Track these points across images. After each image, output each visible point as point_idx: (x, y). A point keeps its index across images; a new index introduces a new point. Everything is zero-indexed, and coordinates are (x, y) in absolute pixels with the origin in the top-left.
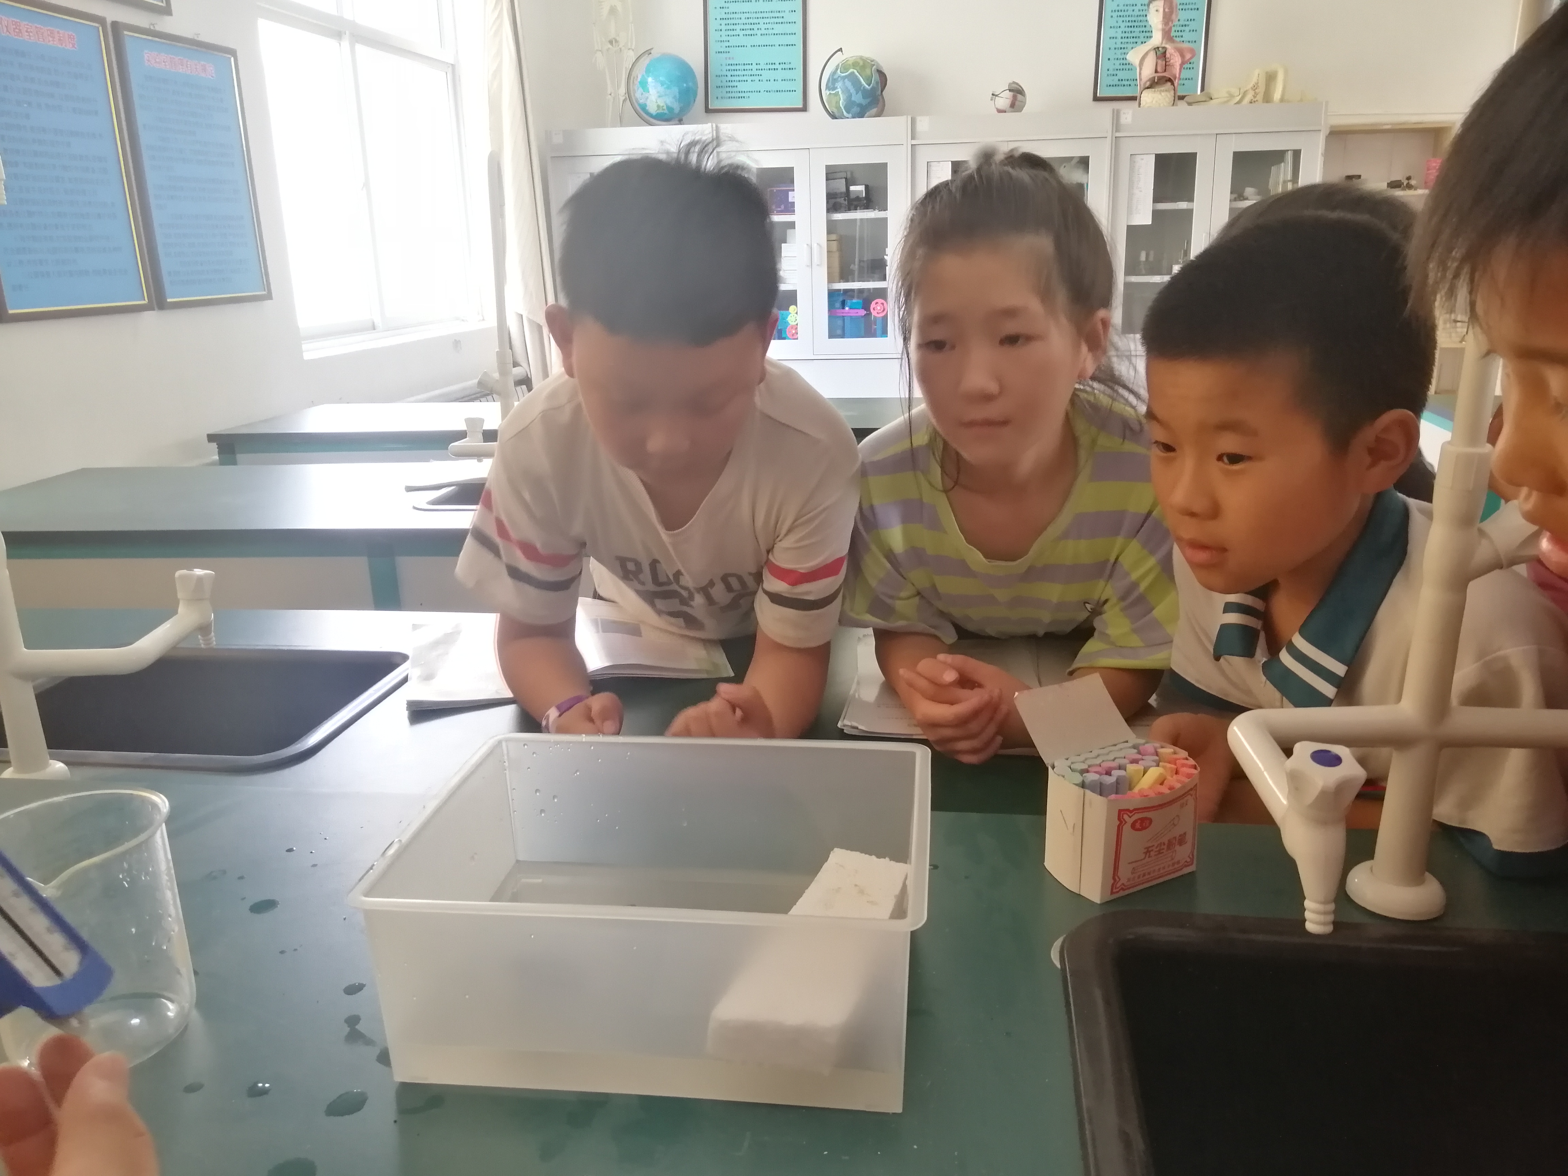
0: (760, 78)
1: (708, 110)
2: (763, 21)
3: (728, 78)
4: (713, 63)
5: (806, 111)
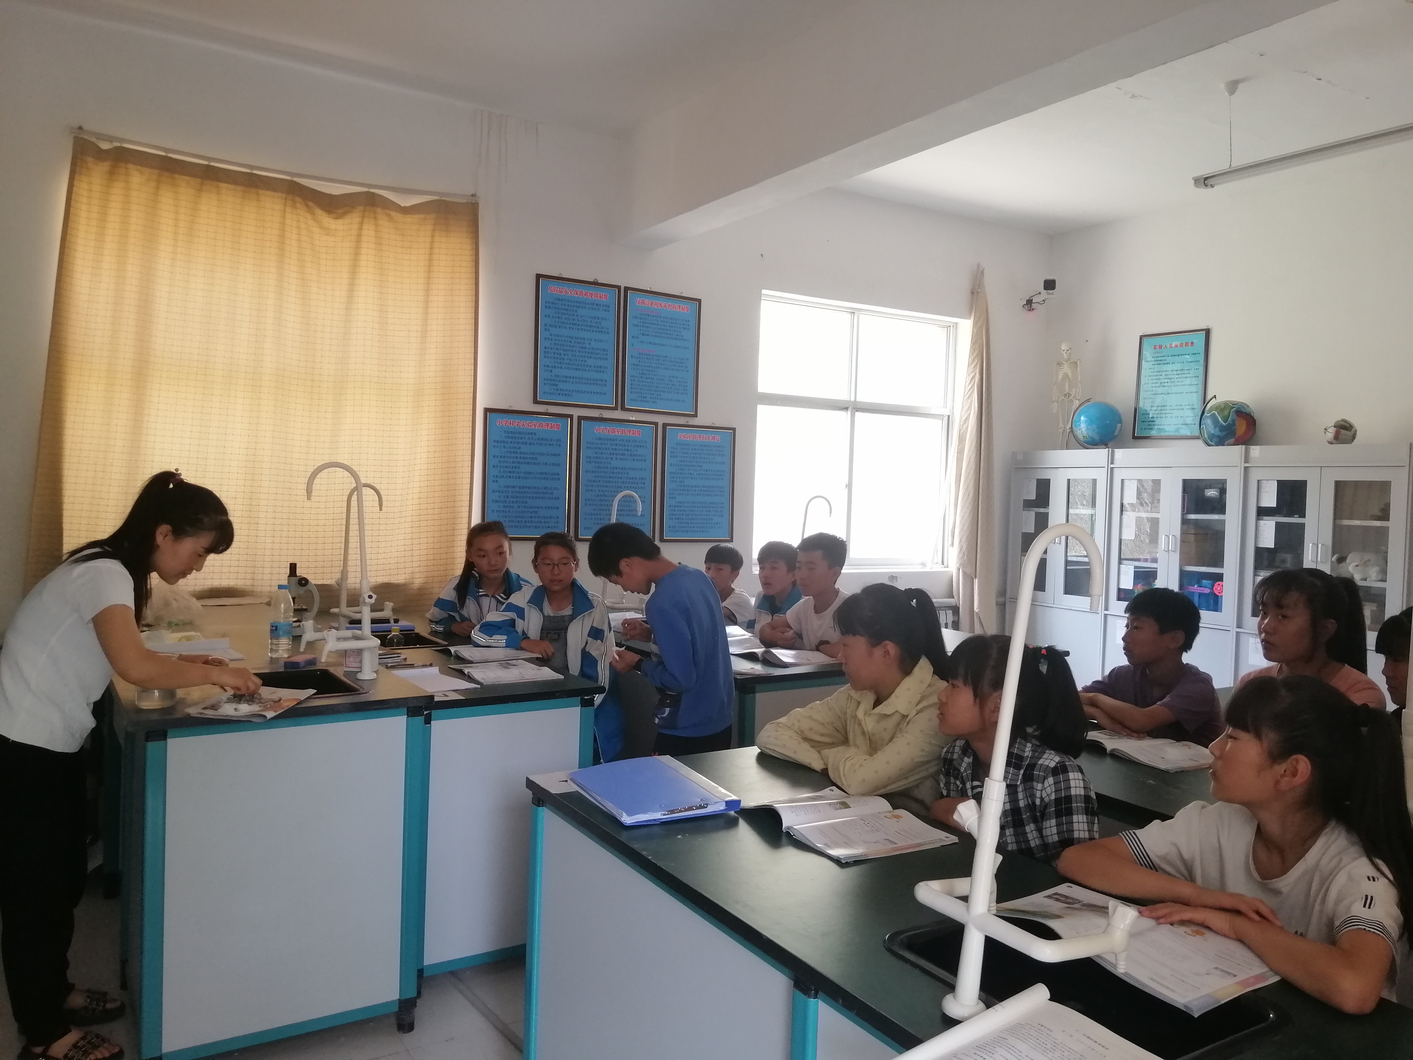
0: (1172, 415)
1: (1134, 437)
2: (1177, 376)
3: (1151, 416)
4: (1141, 405)
5: (1199, 439)
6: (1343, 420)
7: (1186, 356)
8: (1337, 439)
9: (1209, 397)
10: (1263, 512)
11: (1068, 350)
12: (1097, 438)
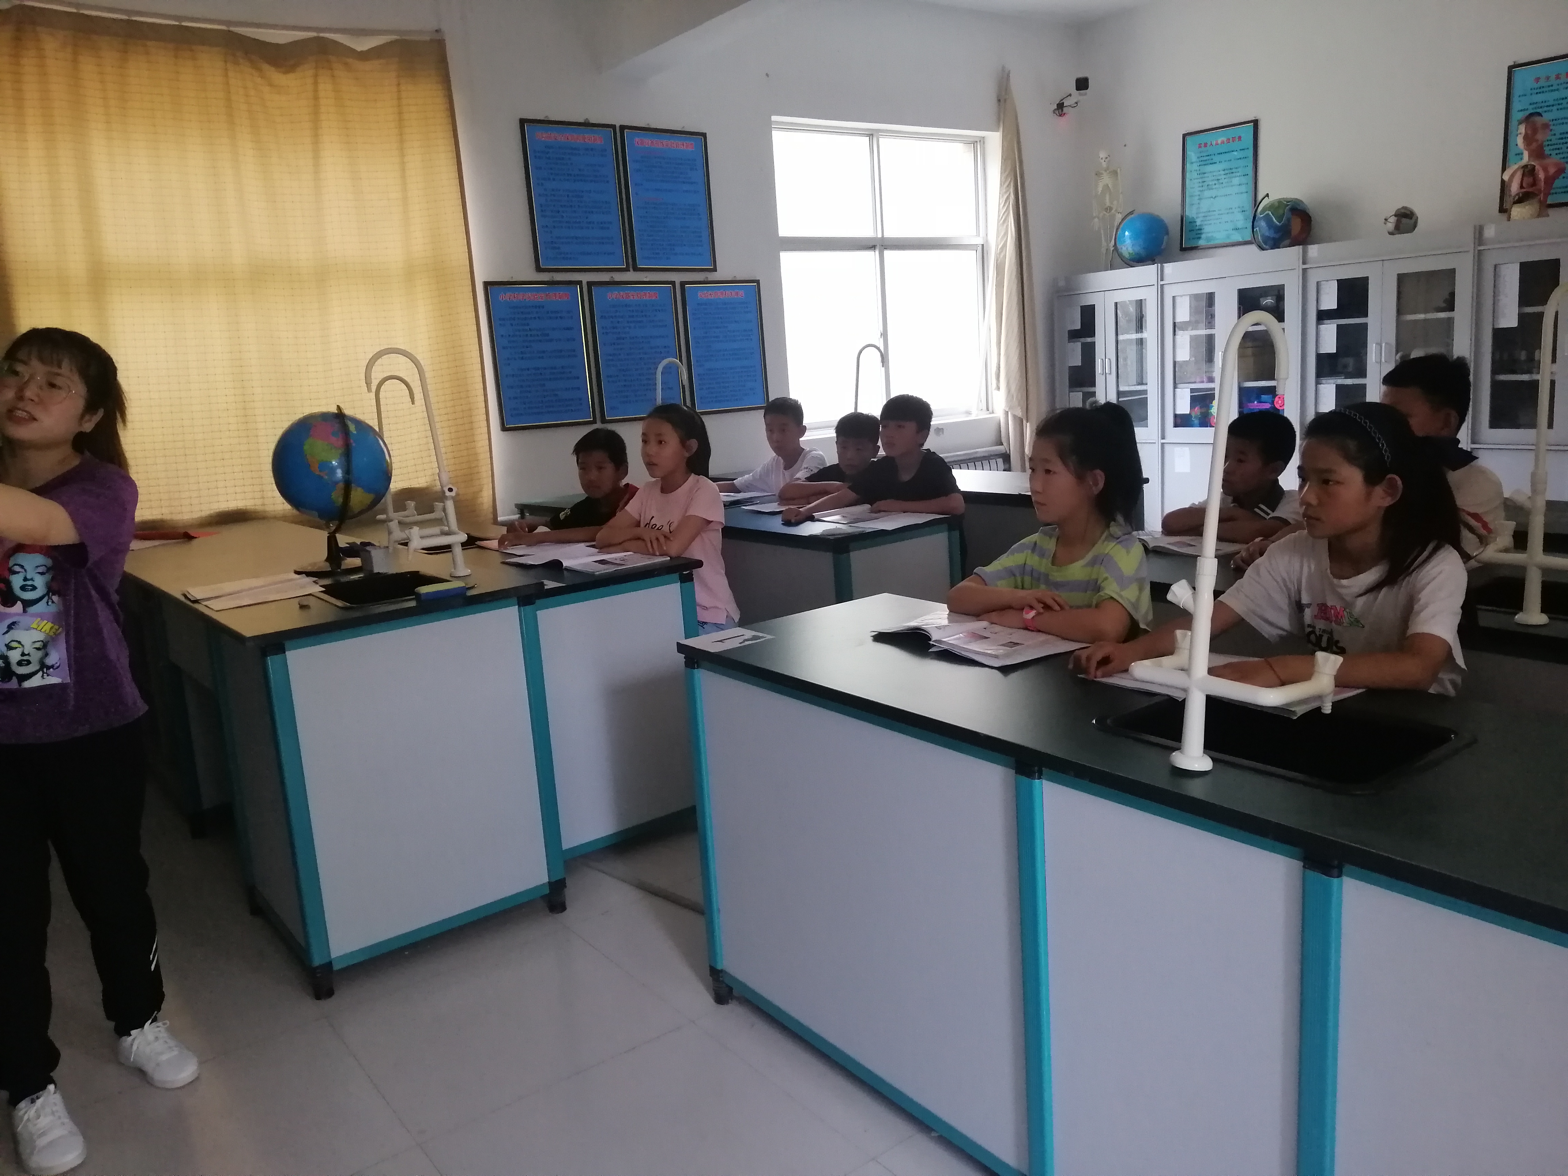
0: (1220, 221)
1: (1183, 249)
2: (1225, 176)
3: (1198, 224)
4: (1188, 213)
5: (1253, 243)
6: (1403, 208)
7: (1235, 153)
8: (1399, 229)
9: (1260, 198)
10: (1323, 316)
11: (1106, 158)
12: (1143, 253)
